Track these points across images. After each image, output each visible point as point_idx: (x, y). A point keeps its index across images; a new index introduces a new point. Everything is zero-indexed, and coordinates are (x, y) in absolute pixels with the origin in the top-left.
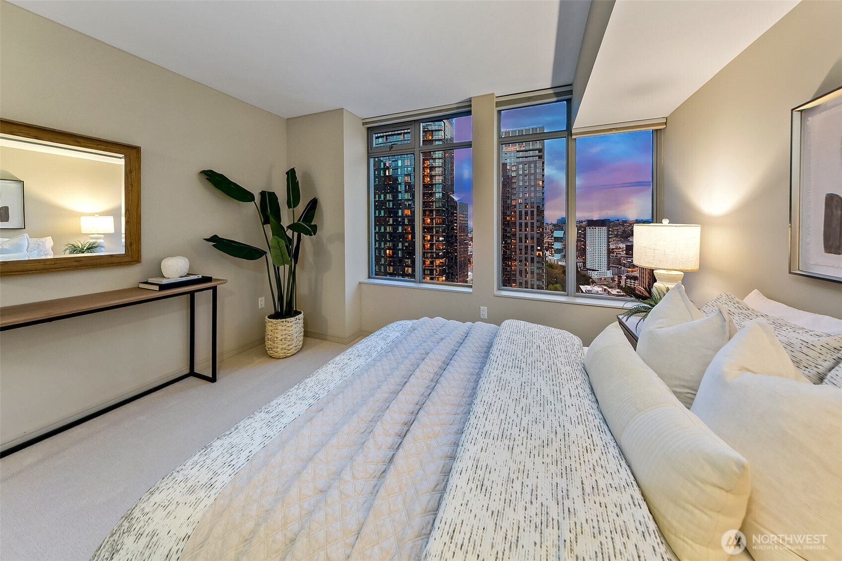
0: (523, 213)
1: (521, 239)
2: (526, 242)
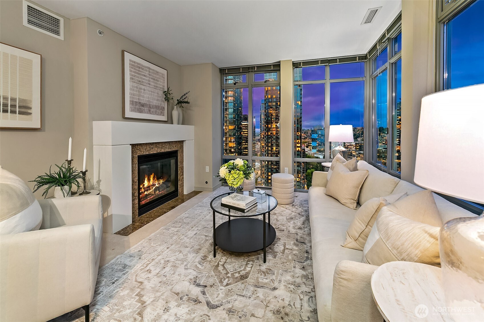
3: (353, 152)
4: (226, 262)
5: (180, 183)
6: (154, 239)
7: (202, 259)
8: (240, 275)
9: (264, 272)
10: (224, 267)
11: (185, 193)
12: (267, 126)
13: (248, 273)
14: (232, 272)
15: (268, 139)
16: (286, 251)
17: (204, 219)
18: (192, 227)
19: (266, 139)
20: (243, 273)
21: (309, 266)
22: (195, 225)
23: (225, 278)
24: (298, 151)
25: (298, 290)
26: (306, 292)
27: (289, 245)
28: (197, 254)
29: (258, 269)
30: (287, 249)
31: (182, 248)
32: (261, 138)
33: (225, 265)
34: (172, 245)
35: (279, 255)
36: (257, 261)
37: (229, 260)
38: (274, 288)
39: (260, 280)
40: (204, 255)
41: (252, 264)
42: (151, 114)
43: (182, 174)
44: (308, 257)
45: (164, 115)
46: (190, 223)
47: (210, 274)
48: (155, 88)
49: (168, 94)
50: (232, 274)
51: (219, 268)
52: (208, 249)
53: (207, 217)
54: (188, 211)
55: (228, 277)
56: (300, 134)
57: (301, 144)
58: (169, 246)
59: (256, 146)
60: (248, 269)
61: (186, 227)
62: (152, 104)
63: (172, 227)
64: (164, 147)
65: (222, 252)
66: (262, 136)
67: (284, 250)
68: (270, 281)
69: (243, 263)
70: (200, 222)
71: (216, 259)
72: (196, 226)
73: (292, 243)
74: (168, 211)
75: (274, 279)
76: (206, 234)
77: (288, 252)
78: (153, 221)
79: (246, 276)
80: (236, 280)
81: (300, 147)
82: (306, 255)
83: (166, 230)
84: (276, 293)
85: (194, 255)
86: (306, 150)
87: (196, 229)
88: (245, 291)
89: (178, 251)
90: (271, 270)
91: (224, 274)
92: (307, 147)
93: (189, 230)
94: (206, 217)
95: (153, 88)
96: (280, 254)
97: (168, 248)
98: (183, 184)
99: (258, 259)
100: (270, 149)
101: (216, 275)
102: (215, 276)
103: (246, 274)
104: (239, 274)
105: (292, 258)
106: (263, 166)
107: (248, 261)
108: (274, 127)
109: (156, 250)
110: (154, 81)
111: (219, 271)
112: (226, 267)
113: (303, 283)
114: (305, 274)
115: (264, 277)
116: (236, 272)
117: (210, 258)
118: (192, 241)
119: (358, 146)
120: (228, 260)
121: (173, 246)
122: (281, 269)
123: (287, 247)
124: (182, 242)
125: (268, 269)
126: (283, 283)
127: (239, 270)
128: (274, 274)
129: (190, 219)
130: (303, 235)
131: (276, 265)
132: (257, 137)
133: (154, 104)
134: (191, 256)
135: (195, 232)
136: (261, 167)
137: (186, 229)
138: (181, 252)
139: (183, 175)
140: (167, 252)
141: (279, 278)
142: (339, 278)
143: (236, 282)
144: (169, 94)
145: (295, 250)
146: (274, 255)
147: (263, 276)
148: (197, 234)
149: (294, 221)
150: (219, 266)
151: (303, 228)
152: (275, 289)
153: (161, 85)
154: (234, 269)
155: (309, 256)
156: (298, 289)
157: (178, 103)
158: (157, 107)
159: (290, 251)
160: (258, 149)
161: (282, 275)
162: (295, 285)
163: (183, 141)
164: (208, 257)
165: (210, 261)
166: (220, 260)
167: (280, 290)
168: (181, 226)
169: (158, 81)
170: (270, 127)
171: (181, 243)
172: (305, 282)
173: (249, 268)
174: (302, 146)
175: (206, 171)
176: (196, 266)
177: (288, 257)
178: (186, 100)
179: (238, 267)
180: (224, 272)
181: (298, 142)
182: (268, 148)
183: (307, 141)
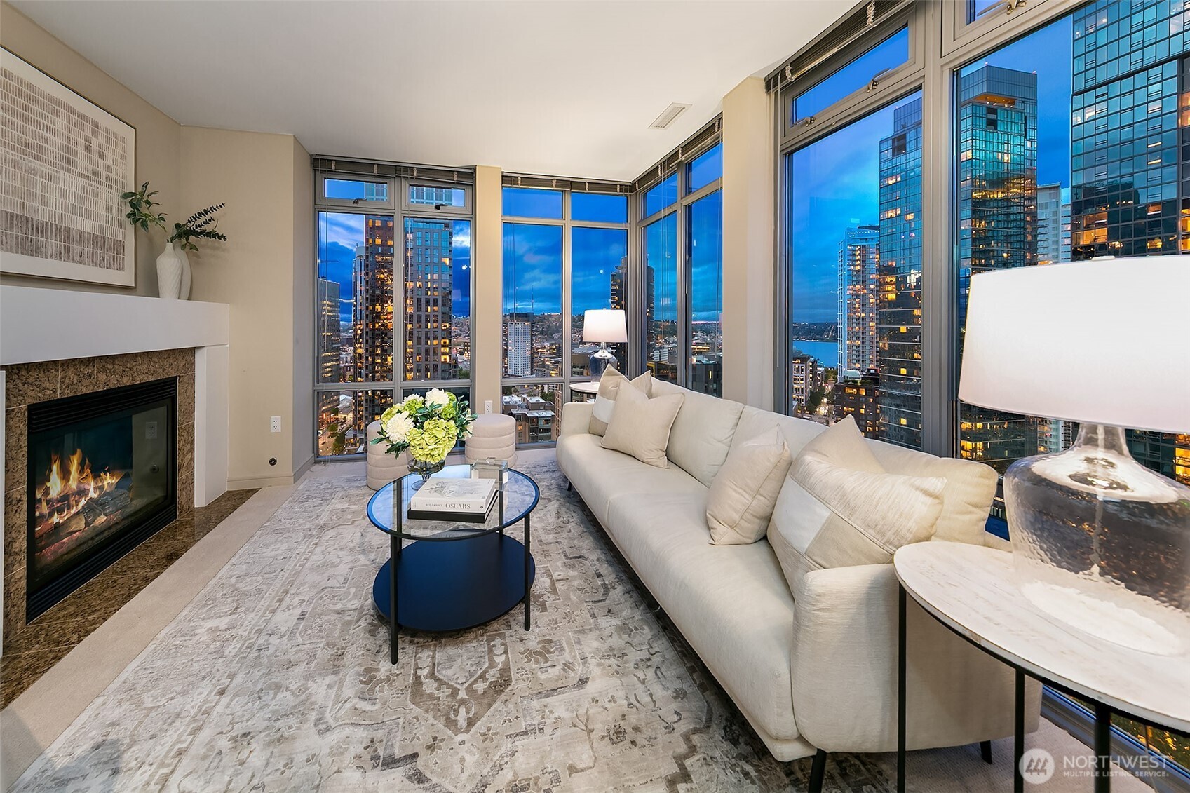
0: (423, 302)
1: (419, 339)
2: (427, 343)
3: (546, 359)
4: (434, 664)
5: (181, 477)
6: (145, 680)
7: (362, 682)
8: (488, 683)
9: (539, 653)
10: (438, 680)
11: (200, 501)
12: (371, 308)
13: (505, 671)
14: (466, 685)
15: (373, 338)
16: (559, 586)
17: (307, 565)
18: (280, 601)
19: (368, 338)
20: (493, 674)
21: (618, 604)
22: (286, 592)
23: (456, 707)
24: (445, 362)
25: (626, 666)
26: (642, 660)
27: (557, 571)
28: (336, 673)
29: (522, 649)
30: (558, 580)
31: (276, 674)
32: (355, 335)
33: (436, 674)
34: (232, 676)
35: (550, 600)
36: (510, 631)
37: (441, 654)
38: (580, 680)
39: (543, 676)
40: (362, 669)
41: (502, 644)
42: (73, 260)
43: (189, 447)
44: (605, 584)
45: (121, 269)
46: (265, 590)
47: (409, 717)
48: (90, 179)
49: (143, 204)
50: (470, 690)
51: (424, 687)
52: (368, 647)
53: (314, 558)
54: (237, 556)
55: (463, 702)
56: (448, 327)
57: (450, 348)
58: (224, 683)
59: (342, 354)
60: (500, 660)
61: (259, 606)
62: (78, 227)
63: (203, 619)
64: (131, 369)
65: (411, 642)
66: (359, 332)
67: (553, 585)
68: (564, 669)
69: (481, 649)
70: (300, 578)
71: (402, 667)
72: (292, 592)
73: (559, 564)
74: (159, 574)
75: (571, 661)
76: (339, 607)
77: (563, 588)
78: (105, 620)
79: (505, 680)
80: (486, 702)
81: (449, 354)
82: (599, 583)
83: (182, 636)
84: (591, 688)
85: (330, 679)
86: (459, 360)
87: (297, 600)
88: (521, 719)
89: (269, 687)
90: (551, 641)
91: (447, 697)
92: (462, 354)
93: (274, 611)
94: (311, 559)
95: (80, 175)
96: (549, 597)
97: (222, 692)
98: (193, 479)
99: (509, 627)
100: (379, 361)
101: (427, 711)
102: (427, 715)
103: (502, 676)
104: (485, 680)
105: (579, 597)
106: (360, 402)
107: (489, 641)
108: (389, 311)
109: (178, 715)
110: (85, 153)
111: (431, 696)
112: (440, 677)
113: (628, 644)
114: (619, 623)
115: (545, 665)
116: (476, 680)
117: (383, 670)
118: (300, 640)
119: (554, 349)
120: (440, 656)
121: (238, 679)
122: (569, 630)
123: (555, 575)
124: (268, 657)
125: (545, 641)
126: (592, 662)
127: (481, 671)
128: (563, 649)
129: (260, 578)
130: (571, 542)
131: (556, 626)
132: (344, 334)
133: (88, 230)
134: (320, 689)
135: (298, 612)
136: (355, 404)
137: (261, 612)
138: (278, 687)
139: (192, 450)
140: (227, 707)
141: (577, 652)
142: (815, 610)
143: (490, 706)
144: (148, 202)
145: (574, 578)
146: (539, 605)
147: (542, 664)
148: (306, 616)
149: (538, 515)
150: (421, 683)
151: (562, 525)
152: (583, 682)
153: (113, 171)
154: (467, 674)
155: (607, 582)
156: (626, 663)
157: (180, 236)
158: (97, 241)
159: (567, 584)
160: (347, 362)
161: (579, 642)
162: (615, 655)
163: (192, 351)
164: (378, 670)
165: (389, 678)
166: (416, 664)
167: (594, 679)
168: (237, 608)
169: (103, 157)
170: (379, 310)
171: (265, 660)
172: (630, 640)
173: (500, 657)
174: (453, 353)
175: (273, 430)
176: (355, 708)
177: (570, 599)
178: (208, 228)
179: (472, 665)
180: (443, 693)
181: (445, 343)
182: (373, 360)
183: (461, 341)
